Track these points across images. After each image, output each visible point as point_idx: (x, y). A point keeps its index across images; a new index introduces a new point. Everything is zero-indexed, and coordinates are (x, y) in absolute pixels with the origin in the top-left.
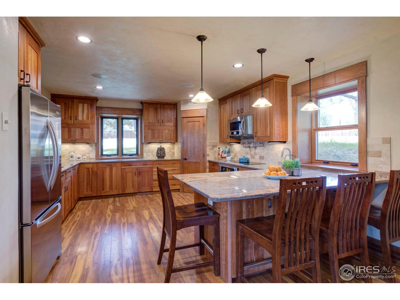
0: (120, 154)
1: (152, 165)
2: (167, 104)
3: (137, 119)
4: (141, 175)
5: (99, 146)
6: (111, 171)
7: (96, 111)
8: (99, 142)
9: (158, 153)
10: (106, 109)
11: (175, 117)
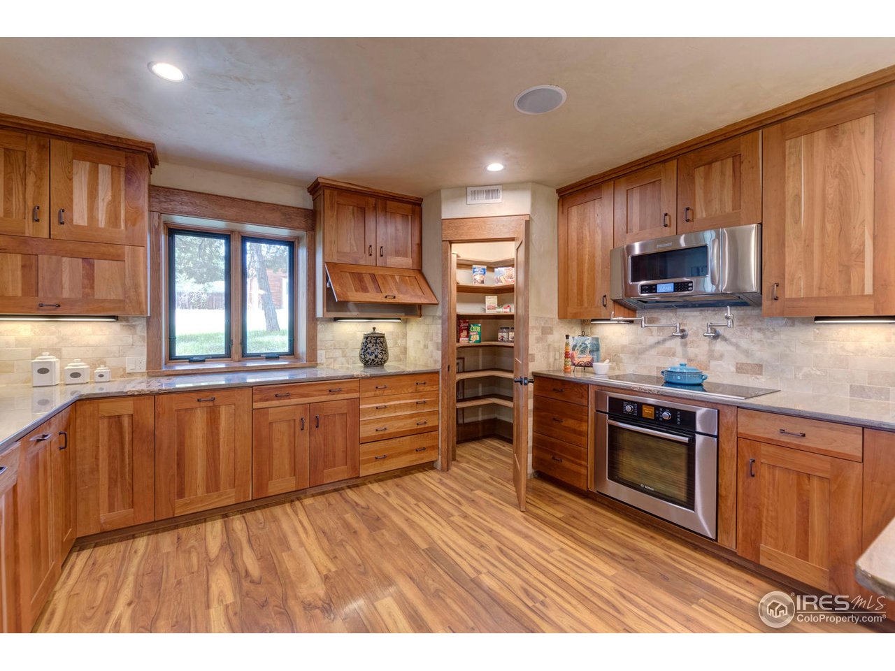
0: (236, 356)
1: (355, 391)
2: (394, 198)
3: (291, 244)
4: (321, 428)
5: (159, 329)
6: (213, 421)
7: (149, 201)
8: (159, 315)
9: (365, 350)
10: (186, 199)
11: (417, 241)
